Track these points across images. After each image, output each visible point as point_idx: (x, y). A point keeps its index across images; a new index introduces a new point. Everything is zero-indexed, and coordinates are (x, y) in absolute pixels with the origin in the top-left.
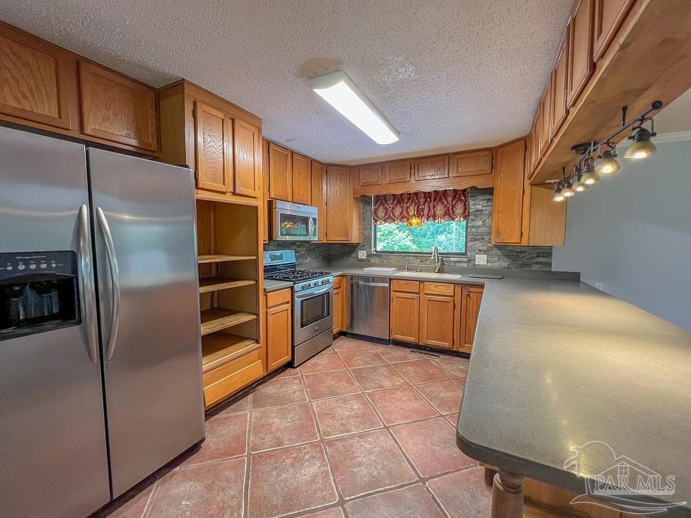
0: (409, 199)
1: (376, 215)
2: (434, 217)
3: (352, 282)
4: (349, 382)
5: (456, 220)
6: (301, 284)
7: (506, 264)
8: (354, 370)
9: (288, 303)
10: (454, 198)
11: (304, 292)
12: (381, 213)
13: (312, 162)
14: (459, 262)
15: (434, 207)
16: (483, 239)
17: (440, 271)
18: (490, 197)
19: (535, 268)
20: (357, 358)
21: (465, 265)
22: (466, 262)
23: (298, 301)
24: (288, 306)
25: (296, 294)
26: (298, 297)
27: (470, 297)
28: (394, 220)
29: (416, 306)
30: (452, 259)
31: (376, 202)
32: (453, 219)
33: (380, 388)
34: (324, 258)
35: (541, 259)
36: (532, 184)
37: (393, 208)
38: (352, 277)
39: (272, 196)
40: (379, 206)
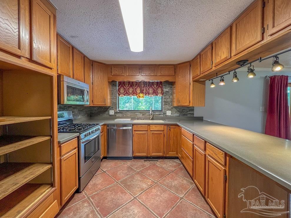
0: (136, 85)
1: (119, 91)
2: (149, 94)
3: (108, 128)
4: (123, 192)
5: (158, 95)
6: (84, 134)
7: (178, 115)
8: (121, 182)
9: (75, 148)
10: (157, 85)
11: (86, 139)
12: (122, 90)
13: (84, 57)
14: (160, 114)
15: (149, 89)
16: (169, 104)
17: (152, 119)
18: (171, 86)
19: (189, 115)
20: (119, 172)
21: (162, 116)
22: (163, 114)
23: (82, 146)
24: (76, 151)
25: (82, 141)
26: (83, 143)
27: (170, 130)
28: (129, 95)
29: (146, 138)
30: (157, 113)
31: (119, 85)
32: (157, 95)
33: (142, 190)
34: (88, 115)
35: (190, 112)
36: (193, 81)
37: (129, 89)
38: (108, 125)
39: (59, 73)
40: (121, 87)
